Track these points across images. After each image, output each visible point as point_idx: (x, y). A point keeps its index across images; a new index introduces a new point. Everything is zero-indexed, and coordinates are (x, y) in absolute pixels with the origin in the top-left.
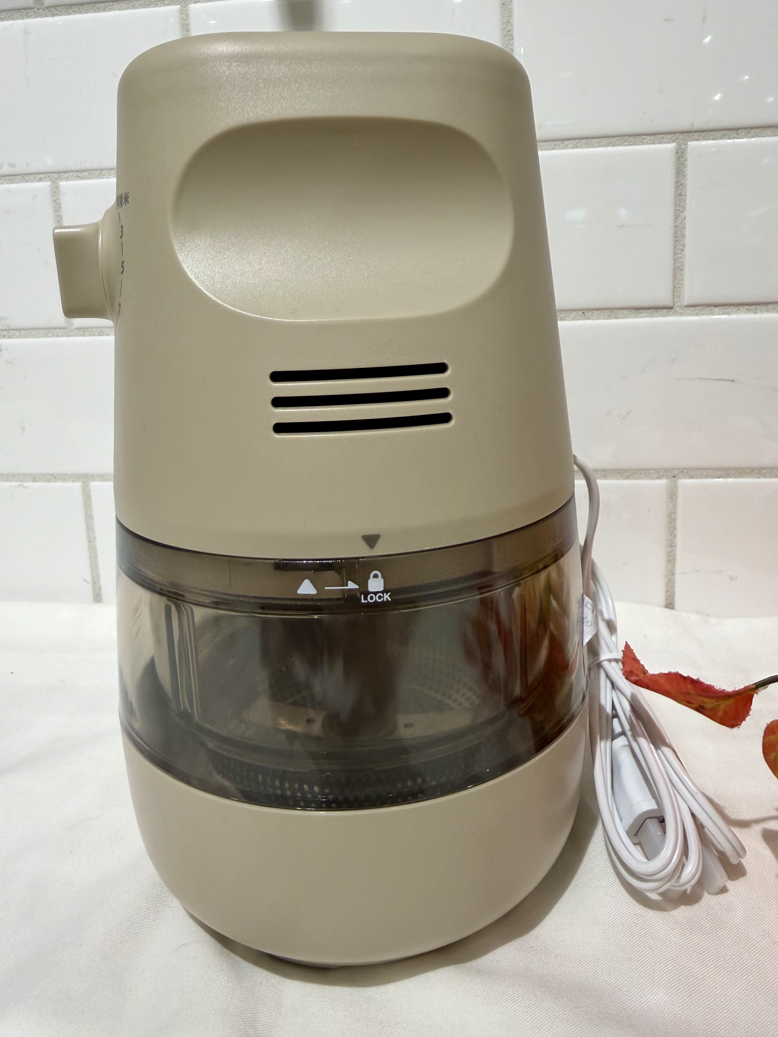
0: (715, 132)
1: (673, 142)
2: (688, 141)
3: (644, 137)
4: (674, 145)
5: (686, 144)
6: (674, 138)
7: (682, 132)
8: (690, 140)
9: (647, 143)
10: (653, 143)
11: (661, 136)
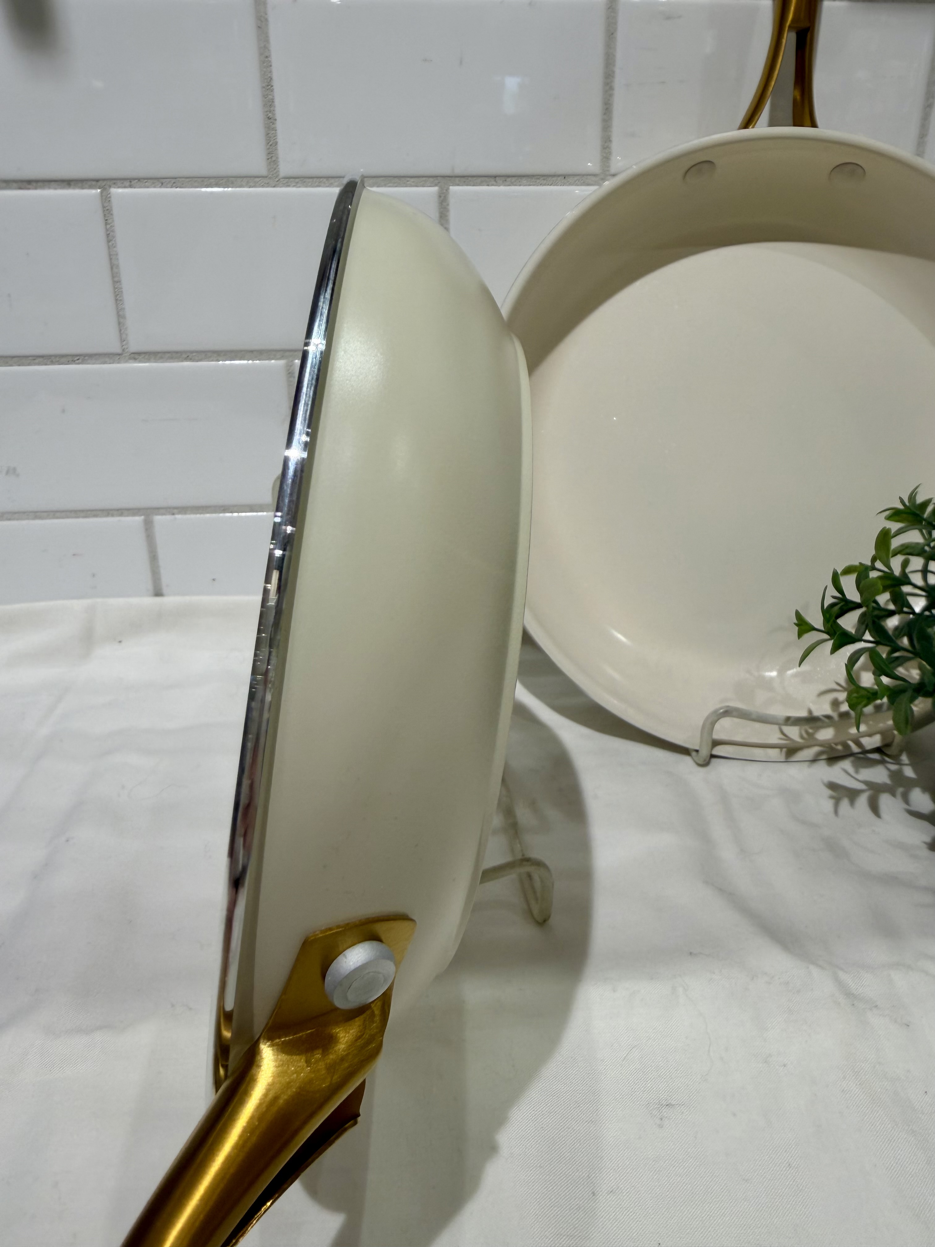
0: (475, 178)
1: (436, 185)
2: (450, 186)
3: (408, 179)
4: (435, 189)
5: (447, 190)
6: (437, 181)
7: (444, 177)
8: (451, 184)
9: (411, 186)
10: (417, 186)
11: (424, 179)
